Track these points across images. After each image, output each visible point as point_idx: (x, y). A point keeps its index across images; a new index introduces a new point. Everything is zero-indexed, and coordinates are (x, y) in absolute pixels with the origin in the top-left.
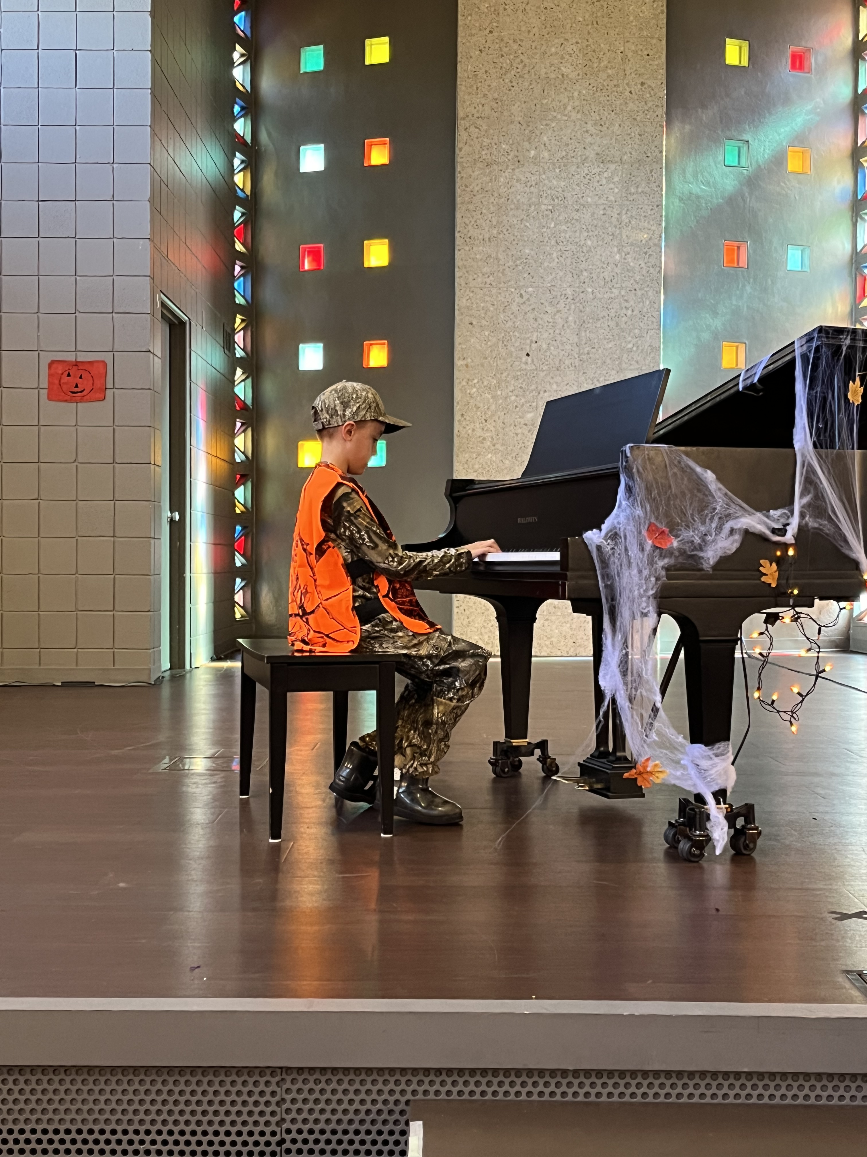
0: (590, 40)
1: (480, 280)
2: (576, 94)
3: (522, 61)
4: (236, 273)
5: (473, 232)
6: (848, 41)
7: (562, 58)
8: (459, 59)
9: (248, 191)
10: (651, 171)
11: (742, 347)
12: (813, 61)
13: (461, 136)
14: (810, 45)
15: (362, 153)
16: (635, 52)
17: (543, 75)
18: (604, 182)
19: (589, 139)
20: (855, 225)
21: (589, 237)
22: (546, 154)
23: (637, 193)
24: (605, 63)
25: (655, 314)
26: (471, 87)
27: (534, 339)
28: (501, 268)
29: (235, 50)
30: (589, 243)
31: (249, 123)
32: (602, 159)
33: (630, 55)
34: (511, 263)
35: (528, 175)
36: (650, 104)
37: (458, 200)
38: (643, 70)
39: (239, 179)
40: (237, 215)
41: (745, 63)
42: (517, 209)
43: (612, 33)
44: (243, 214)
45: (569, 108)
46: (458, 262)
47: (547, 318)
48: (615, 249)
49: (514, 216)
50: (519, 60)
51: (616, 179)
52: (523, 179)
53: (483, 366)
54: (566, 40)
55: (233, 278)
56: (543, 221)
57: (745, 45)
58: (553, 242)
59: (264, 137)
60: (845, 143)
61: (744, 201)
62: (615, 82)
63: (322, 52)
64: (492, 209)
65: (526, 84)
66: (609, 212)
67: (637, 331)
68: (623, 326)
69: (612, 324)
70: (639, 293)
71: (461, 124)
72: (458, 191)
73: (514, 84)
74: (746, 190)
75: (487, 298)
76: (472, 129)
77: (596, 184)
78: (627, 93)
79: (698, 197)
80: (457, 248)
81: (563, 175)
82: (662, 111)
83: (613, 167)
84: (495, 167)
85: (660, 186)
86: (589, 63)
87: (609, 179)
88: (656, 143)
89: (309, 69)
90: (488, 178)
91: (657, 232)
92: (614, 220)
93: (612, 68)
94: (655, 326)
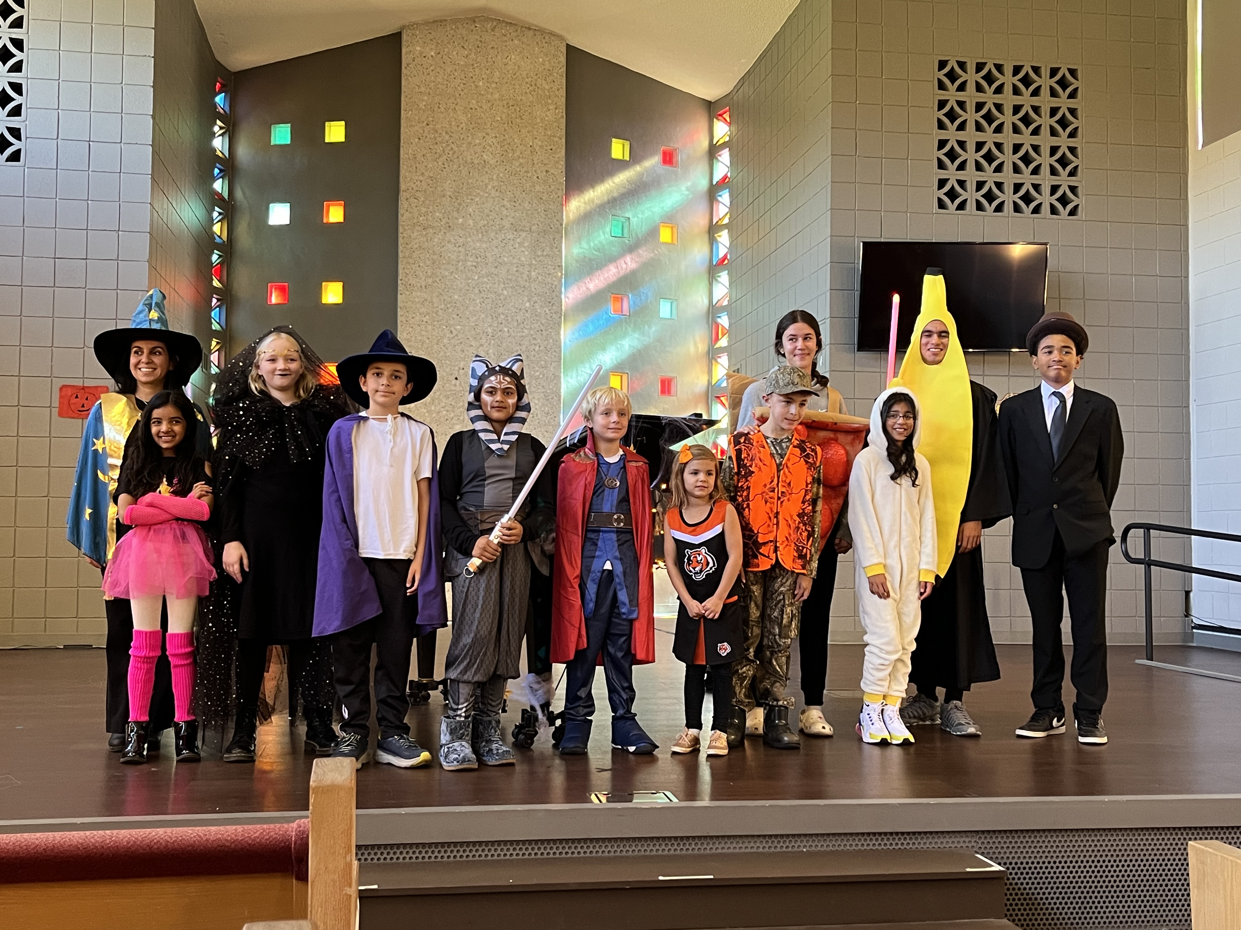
0: (507, 136)
1: (417, 318)
2: (495, 177)
3: (452, 149)
4: (213, 304)
5: (413, 281)
6: (705, 144)
7: (484, 148)
8: (402, 144)
9: (225, 237)
10: (554, 239)
11: (625, 377)
12: (679, 158)
13: (403, 205)
14: (676, 146)
15: (321, 212)
16: (541, 147)
17: (469, 160)
18: (517, 245)
19: (505, 212)
20: (711, 285)
21: (505, 288)
22: (471, 222)
23: (542, 255)
24: (518, 153)
25: (557, 350)
26: (411, 166)
27: (462, 366)
28: (435, 310)
29: (216, 124)
30: (505, 292)
31: (227, 182)
32: (515, 228)
33: (537, 148)
34: (443, 306)
35: (457, 238)
36: (553, 188)
37: (401, 255)
38: (547, 162)
39: (217, 228)
40: (215, 257)
41: (627, 158)
42: (448, 264)
43: (523, 131)
44: (220, 256)
45: (490, 187)
46: (400, 304)
48: (526, 299)
49: (445, 269)
50: (449, 148)
51: (526, 244)
52: (453, 240)
54: (487, 134)
55: (211, 309)
56: (469, 275)
57: (627, 144)
58: (477, 291)
59: (239, 194)
60: (703, 222)
61: (626, 264)
62: (525, 169)
63: (289, 129)
64: (428, 263)
65: (455, 167)
66: (521, 269)
67: (543, 363)
68: (533, 358)
70: (544, 333)
71: (403, 196)
72: (400, 248)
73: (446, 166)
74: (628, 255)
75: (423, 333)
76: (412, 200)
77: (511, 248)
78: (535, 178)
79: (591, 260)
80: (399, 292)
81: (485, 239)
82: (562, 193)
83: (524, 234)
84: (431, 230)
85: (560, 251)
86: (505, 153)
87: (521, 244)
88: (557, 218)
89: (278, 143)
90: (425, 239)
91: (558, 287)
92: (525, 276)
93: (523, 158)
94: (557, 359)
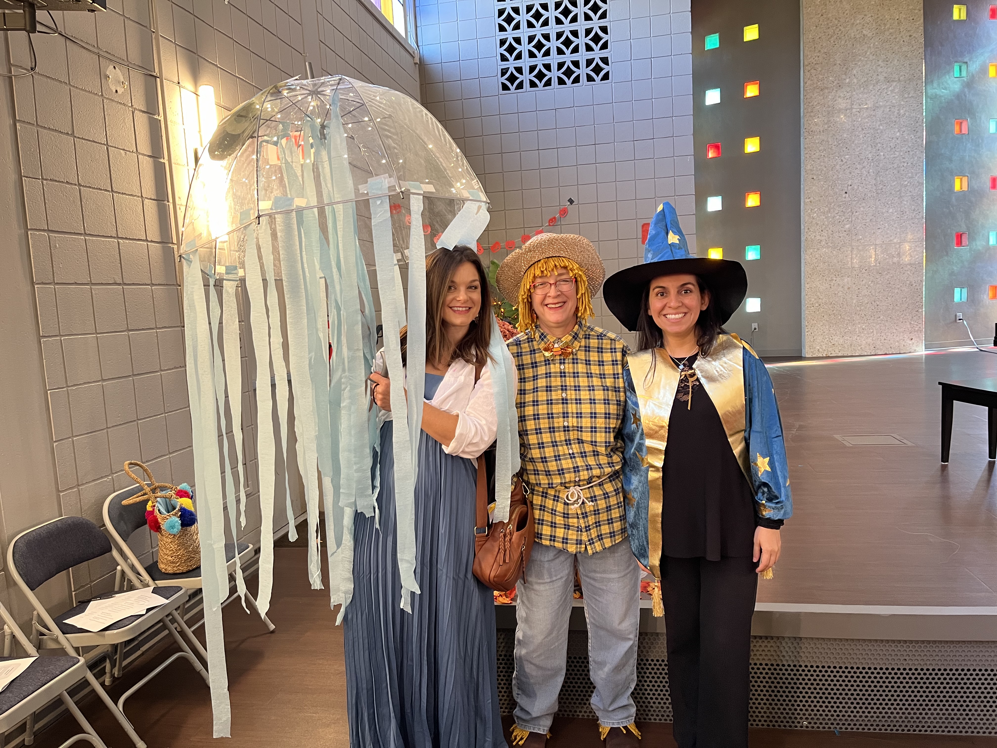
0: (880, 15)
1: (817, 154)
2: (872, 45)
3: (840, 30)
5: (814, 128)
7: (863, 26)
10: (917, 84)
11: (965, 179)
13: (806, 75)
15: (742, 91)
16: (906, 18)
17: (853, 36)
18: (889, 93)
19: (880, 70)
21: (881, 124)
22: (855, 81)
23: (908, 97)
24: (888, 26)
25: (921, 164)
27: (850, 183)
28: (830, 147)
30: (881, 127)
32: (888, 80)
33: (902, 20)
34: (835, 143)
35: (845, 93)
36: (915, 47)
38: (910, 28)
41: (964, 18)
42: (839, 112)
43: (891, 9)
45: (868, 53)
46: (805, 146)
47: (857, 171)
48: (897, 130)
49: (837, 116)
50: (838, 30)
51: (897, 90)
52: (842, 96)
53: (820, 201)
54: (865, 15)
56: (854, 118)
57: (964, 7)
58: (860, 129)
61: (966, 96)
62: (894, 36)
63: (718, 37)
65: (843, 42)
66: (893, 109)
67: (910, 175)
68: (902, 172)
69: (895, 172)
70: (911, 153)
71: (806, 69)
73: (836, 43)
74: (966, 90)
75: (822, 164)
76: (813, 71)
77: (885, 95)
78: (902, 42)
79: (941, 96)
81: (866, 91)
82: (922, 50)
83: (895, 84)
84: (826, 91)
85: (922, 93)
86: (879, 27)
87: (892, 91)
88: (919, 68)
89: (710, 48)
90: (822, 97)
91: (921, 118)
92: (895, 113)
93: (892, 29)
